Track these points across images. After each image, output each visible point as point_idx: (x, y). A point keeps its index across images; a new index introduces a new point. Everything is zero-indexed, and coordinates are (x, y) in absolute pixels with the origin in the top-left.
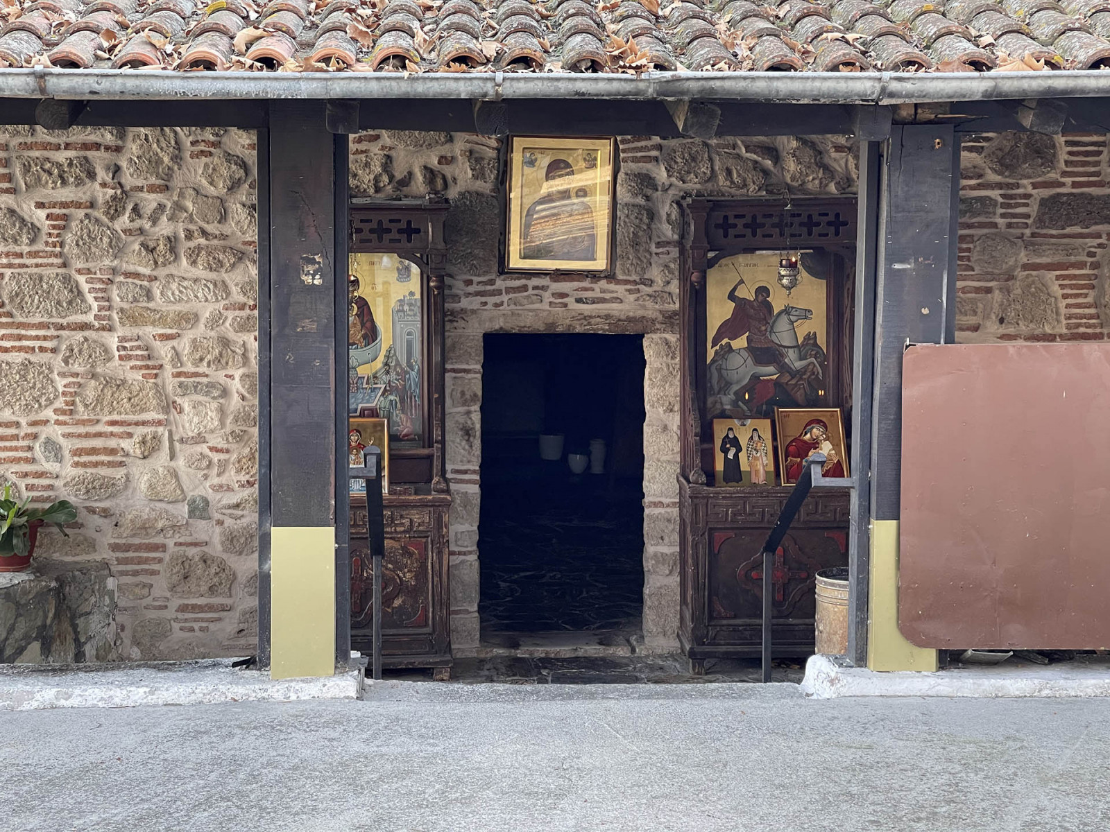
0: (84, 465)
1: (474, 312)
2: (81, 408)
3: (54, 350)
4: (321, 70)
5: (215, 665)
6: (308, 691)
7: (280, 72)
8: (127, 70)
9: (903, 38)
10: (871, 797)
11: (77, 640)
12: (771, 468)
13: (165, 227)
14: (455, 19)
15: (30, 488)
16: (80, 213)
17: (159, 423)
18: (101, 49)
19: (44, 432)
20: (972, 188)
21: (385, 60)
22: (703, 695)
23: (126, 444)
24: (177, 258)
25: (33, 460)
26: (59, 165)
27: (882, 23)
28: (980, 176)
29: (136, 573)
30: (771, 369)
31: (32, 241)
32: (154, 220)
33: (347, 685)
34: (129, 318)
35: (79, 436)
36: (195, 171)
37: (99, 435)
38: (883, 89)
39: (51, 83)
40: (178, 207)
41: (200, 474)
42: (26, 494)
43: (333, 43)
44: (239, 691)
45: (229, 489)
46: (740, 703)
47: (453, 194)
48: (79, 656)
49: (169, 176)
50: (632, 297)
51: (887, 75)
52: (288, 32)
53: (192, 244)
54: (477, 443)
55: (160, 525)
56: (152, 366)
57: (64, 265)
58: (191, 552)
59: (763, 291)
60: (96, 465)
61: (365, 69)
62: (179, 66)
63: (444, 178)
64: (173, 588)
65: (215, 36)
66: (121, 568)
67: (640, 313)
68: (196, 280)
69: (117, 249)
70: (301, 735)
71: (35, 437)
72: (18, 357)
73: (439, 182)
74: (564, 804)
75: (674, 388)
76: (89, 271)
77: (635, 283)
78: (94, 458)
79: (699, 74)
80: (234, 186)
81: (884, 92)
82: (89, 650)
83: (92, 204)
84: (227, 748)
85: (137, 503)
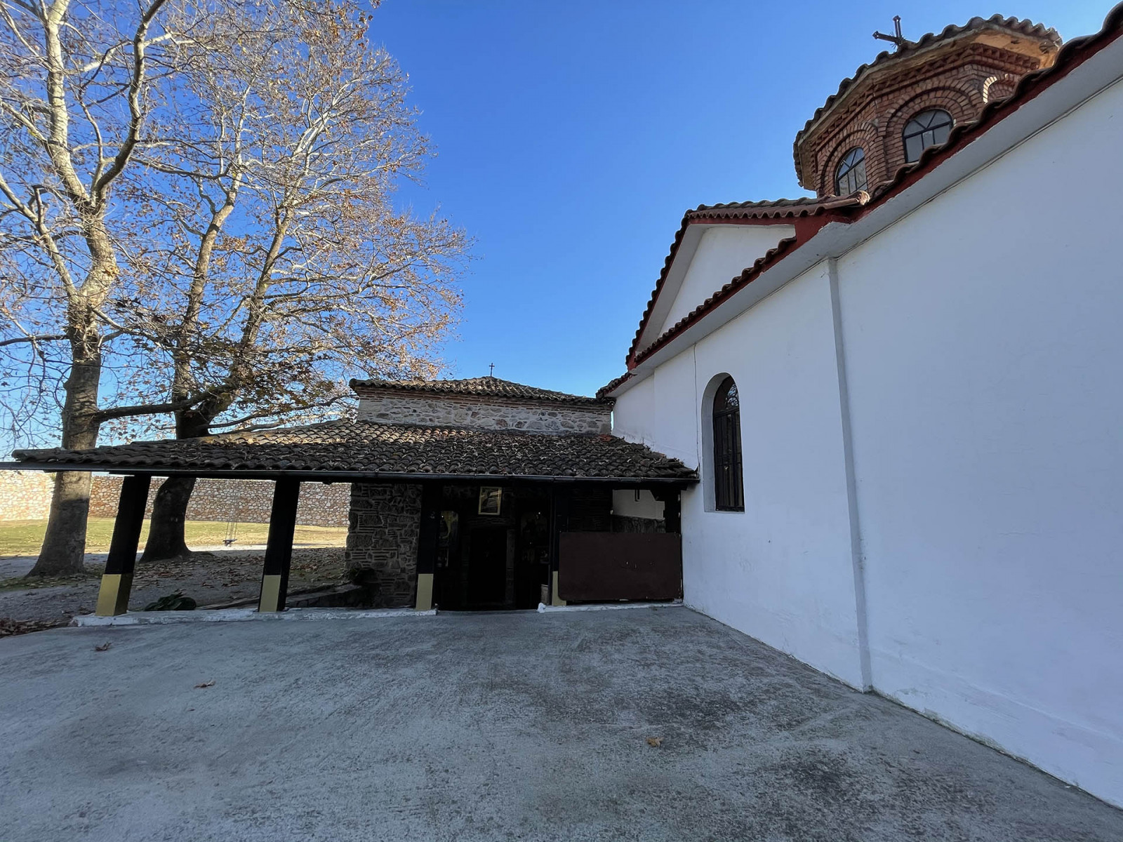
0: (377, 560)
1: (470, 524)
2: (377, 546)
3: (373, 533)
4: (438, 473)
5: (403, 607)
6: (425, 613)
7: (429, 473)
8: (396, 472)
9: (558, 469)
10: (550, 635)
11: (371, 603)
13: (401, 505)
14: (467, 462)
15: (364, 565)
16: (382, 502)
17: (395, 550)
18: (391, 467)
19: (369, 552)
21: (452, 471)
22: (515, 613)
23: (387, 555)
24: (403, 512)
25: (365, 559)
26: (379, 491)
27: (555, 466)
29: (387, 586)
31: (371, 508)
32: (399, 503)
33: (434, 612)
34: (391, 525)
35: (377, 553)
36: (410, 492)
37: (381, 552)
39: (379, 475)
40: (405, 500)
41: (404, 562)
42: (362, 566)
43: (441, 467)
44: (408, 613)
45: (412, 565)
46: (523, 615)
47: (467, 498)
48: (371, 606)
49: (403, 494)
50: (505, 521)
51: (555, 476)
52: (432, 465)
53: (407, 509)
55: (394, 574)
56: (395, 537)
57: (377, 513)
58: (400, 581)
59: (533, 520)
60: (380, 560)
61: (447, 473)
62: (407, 472)
64: (395, 589)
65: (416, 465)
66: (384, 585)
67: (507, 524)
68: (407, 517)
69: (390, 509)
70: (422, 624)
71: (366, 553)
72: (364, 534)
73: (464, 495)
74: (482, 639)
75: (513, 542)
76: (383, 515)
77: (505, 518)
78: (379, 558)
79: (517, 475)
80: (418, 496)
81: (554, 480)
82: (374, 604)
83: (385, 499)
84: (404, 627)
85: (389, 569)
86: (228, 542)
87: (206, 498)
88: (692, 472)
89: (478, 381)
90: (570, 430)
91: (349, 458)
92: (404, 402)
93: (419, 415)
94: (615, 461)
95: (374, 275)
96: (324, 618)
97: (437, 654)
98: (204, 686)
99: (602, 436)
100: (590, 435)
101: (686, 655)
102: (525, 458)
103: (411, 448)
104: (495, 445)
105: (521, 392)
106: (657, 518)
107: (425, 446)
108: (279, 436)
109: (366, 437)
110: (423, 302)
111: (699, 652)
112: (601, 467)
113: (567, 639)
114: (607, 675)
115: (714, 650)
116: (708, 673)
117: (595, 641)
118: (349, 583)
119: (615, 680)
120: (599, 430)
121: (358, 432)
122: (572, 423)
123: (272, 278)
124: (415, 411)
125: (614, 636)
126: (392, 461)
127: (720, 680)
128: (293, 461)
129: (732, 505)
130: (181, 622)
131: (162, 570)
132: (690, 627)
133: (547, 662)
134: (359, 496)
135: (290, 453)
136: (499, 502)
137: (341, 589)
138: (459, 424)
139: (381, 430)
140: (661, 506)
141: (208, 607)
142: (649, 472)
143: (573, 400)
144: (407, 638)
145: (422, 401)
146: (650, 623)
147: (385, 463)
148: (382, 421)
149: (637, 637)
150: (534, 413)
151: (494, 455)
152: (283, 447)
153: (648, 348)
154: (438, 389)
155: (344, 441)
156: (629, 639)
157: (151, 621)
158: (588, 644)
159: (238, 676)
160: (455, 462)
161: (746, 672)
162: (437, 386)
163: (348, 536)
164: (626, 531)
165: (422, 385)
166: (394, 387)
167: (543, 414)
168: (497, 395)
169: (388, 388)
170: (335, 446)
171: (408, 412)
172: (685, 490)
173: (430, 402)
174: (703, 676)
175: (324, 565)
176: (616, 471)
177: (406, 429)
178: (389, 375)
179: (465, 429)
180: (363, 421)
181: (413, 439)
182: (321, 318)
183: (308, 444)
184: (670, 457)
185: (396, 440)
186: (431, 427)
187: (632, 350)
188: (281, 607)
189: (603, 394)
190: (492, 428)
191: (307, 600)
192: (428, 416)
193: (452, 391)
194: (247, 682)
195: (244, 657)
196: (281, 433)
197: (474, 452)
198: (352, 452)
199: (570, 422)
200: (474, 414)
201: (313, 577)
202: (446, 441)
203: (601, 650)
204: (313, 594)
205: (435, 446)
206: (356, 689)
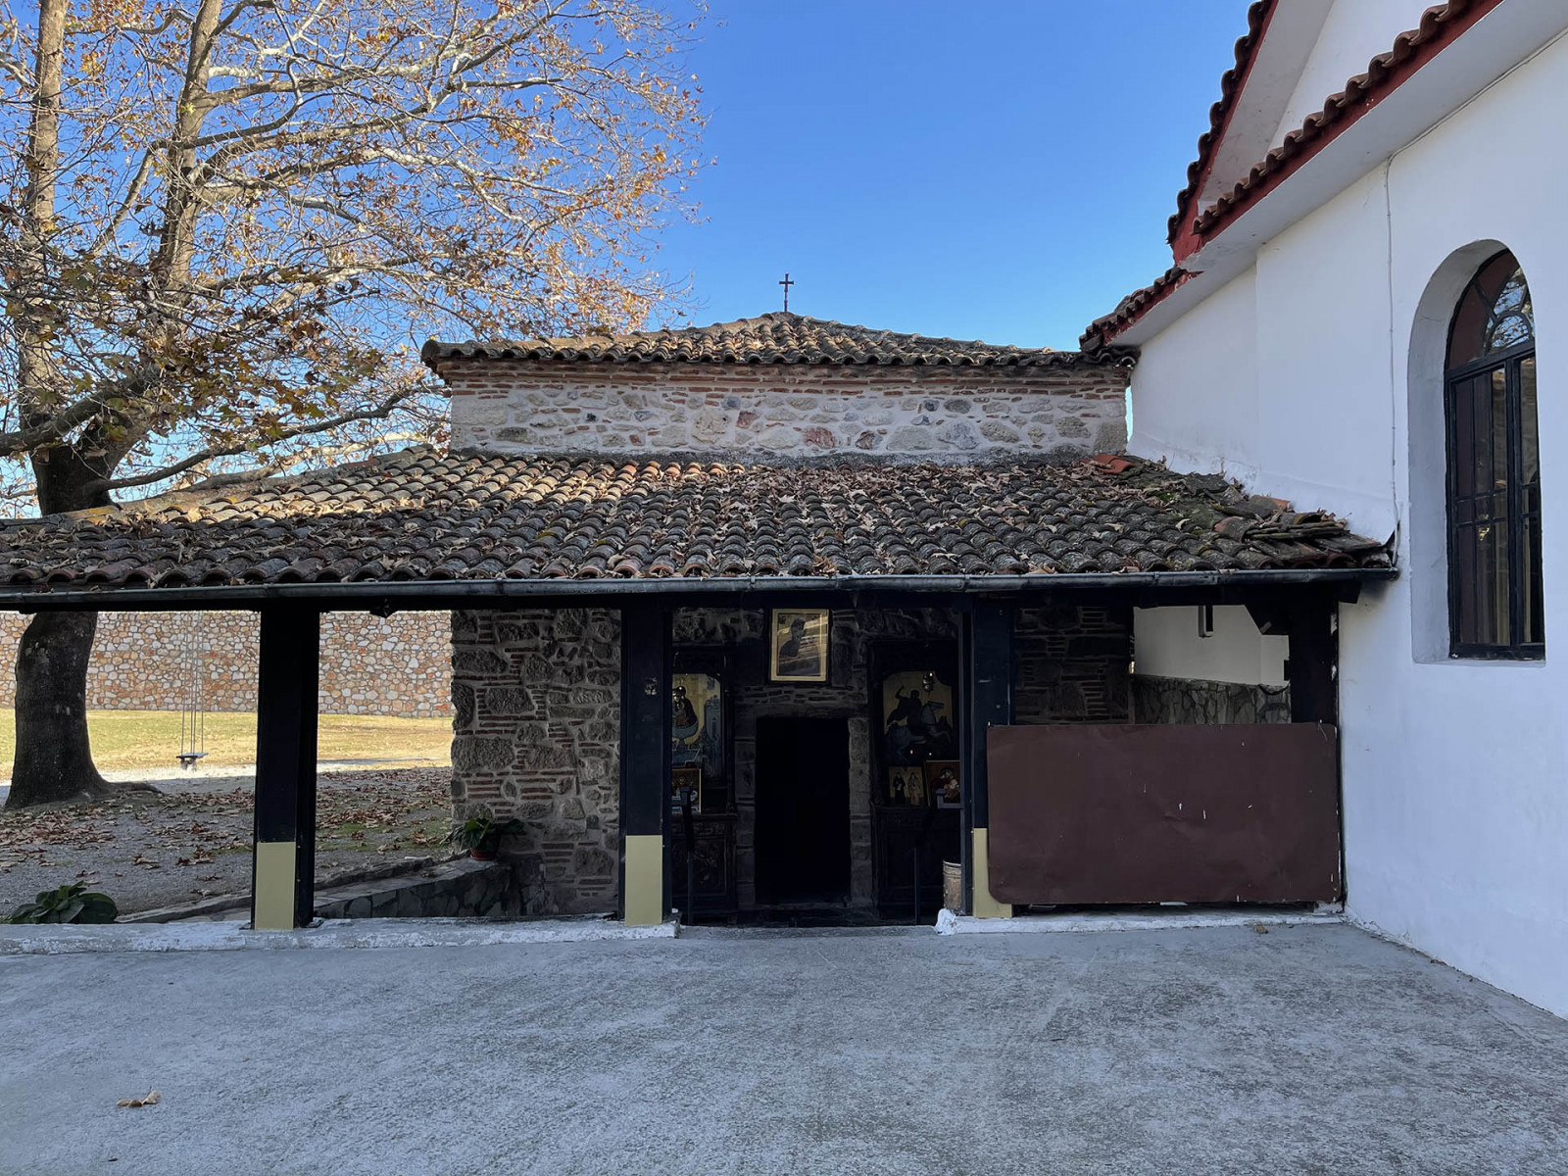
0: (528, 798)
1: (751, 706)
2: (527, 764)
3: (513, 732)
4: (654, 577)
5: (594, 918)
6: (647, 933)
7: (632, 579)
8: (548, 579)
9: (978, 555)
10: (971, 995)
11: (522, 901)
12: (922, 796)
13: (577, 661)
14: (730, 547)
15: (497, 811)
16: (530, 654)
17: (571, 773)
18: (534, 567)
19: (506, 779)
20: (1031, 634)
21: (690, 571)
22: (877, 933)
23: (552, 786)
24: (583, 678)
25: (499, 796)
26: (519, 628)
27: (967, 548)
28: (1036, 627)
29: (556, 861)
30: (921, 738)
31: (503, 670)
32: (571, 657)
33: (669, 930)
34: (555, 712)
35: (526, 781)
36: (594, 630)
37: (537, 780)
38: (966, 584)
39: (506, 587)
40: (584, 649)
41: (594, 802)
42: (495, 815)
43: (662, 562)
44: (606, 933)
45: (611, 811)
46: (898, 938)
47: (739, 639)
48: (523, 911)
49: (580, 632)
50: (841, 697)
51: (968, 576)
52: (639, 556)
53: (591, 670)
54: (753, 782)
55: (570, 832)
56: (567, 740)
57: (520, 683)
58: (588, 848)
59: (915, 693)
60: (535, 798)
61: (679, 576)
62: (577, 577)
63: (734, 631)
64: (577, 870)
65: (598, 560)
66: (549, 858)
67: (846, 706)
68: (593, 691)
69: (550, 673)
70: (640, 960)
71: (501, 782)
72: (493, 736)
73: (731, 633)
74: (791, 1001)
75: (866, 750)
76: (534, 687)
77: (842, 688)
78: (534, 794)
79: (863, 576)
80: (614, 639)
81: (967, 585)
82: (529, 907)
83: (536, 649)
84: (597, 968)
85: (558, 820)
86: (188, 760)
87: (134, 656)
88: (1377, 549)
89: (751, 328)
90: (1009, 446)
91: (432, 546)
92: (562, 397)
93: (604, 429)
94: (1141, 527)
95: (464, 55)
96: (406, 944)
97: (679, 1038)
98: (137, 1105)
99: (1098, 458)
100: (1065, 459)
101: (1360, 1061)
102: (884, 529)
103: (586, 515)
104: (803, 498)
105: (869, 349)
106: (1264, 682)
107: (622, 507)
108: (262, 497)
109: (472, 494)
110: (596, 122)
111: (1400, 1055)
112: (1099, 547)
113: (1016, 1006)
114: (1131, 1110)
115: (1444, 1050)
116: (1427, 1115)
117: (1096, 1015)
118: (468, 854)
119: (1153, 1125)
120: (1091, 442)
121: (453, 479)
122: (1014, 427)
123: (211, 91)
124: (592, 418)
125: (1147, 1001)
126: (538, 551)
127: (1467, 1137)
128: (295, 561)
129: (1503, 639)
130: (87, 951)
131: (51, 826)
132: (1368, 983)
133: (965, 1068)
134: (472, 642)
135: (287, 540)
136: (823, 647)
137: (448, 872)
138: (706, 447)
139: (511, 472)
140: (1278, 648)
141: (147, 914)
142: (1242, 555)
143: (1013, 361)
144: (603, 996)
145: (609, 391)
146: (1249, 967)
147: (519, 557)
148: (511, 448)
149: (1211, 1006)
150: (907, 407)
151: (800, 525)
152: (271, 526)
153: (1239, 187)
154: (645, 355)
155: (418, 505)
156: (1190, 1012)
157: (25, 947)
158: (1075, 1022)
159: (209, 1085)
160: (699, 547)
161: (1541, 1116)
162: (645, 348)
163: (454, 743)
164: (1173, 720)
165: (604, 347)
166: (533, 356)
167: (931, 407)
168: (803, 361)
169: (521, 360)
170: (399, 516)
171: (576, 421)
172: (1355, 601)
173: (627, 390)
174: (1413, 1125)
175: (408, 811)
176: (1143, 554)
177: (573, 466)
178: (525, 327)
179: (723, 458)
180: (465, 451)
181: (591, 490)
182: (337, 184)
183: (330, 515)
184: (1305, 506)
185: (547, 498)
186: (637, 458)
187: (1186, 199)
188: (304, 916)
189: (1102, 339)
190: (794, 454)
191: (370, 898)
192: (626, 429)
193: (683, 358)
194: (229, 1099)
195: (222, 1038)
196: (267, 492)
197: (747, 518)
198: (439, 530)
199: (1007, 423)
200: (745, 418)
201: (381, 841)
202: (677, 494)
203: (1110, 1039)
204: (384, 883)
205: (649, 508)
206: (480, 1126)
